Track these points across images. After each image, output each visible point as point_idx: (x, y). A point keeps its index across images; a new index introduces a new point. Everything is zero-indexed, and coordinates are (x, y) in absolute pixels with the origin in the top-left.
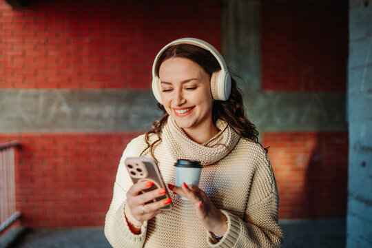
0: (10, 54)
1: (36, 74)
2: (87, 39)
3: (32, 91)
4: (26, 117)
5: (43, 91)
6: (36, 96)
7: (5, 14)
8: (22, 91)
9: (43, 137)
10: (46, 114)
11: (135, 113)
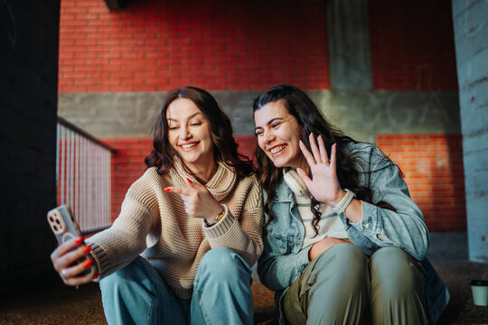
0: (106, 56)
1: (133, 77)
2: (187, 40)
3: (130, 94)
4: (122, 121)
5: (140, 94)
6: (133, 99)
7: (102, 17)
8: (119, 94)
9: (140, 142)
10: (144, 117)
11: (237, 116)
